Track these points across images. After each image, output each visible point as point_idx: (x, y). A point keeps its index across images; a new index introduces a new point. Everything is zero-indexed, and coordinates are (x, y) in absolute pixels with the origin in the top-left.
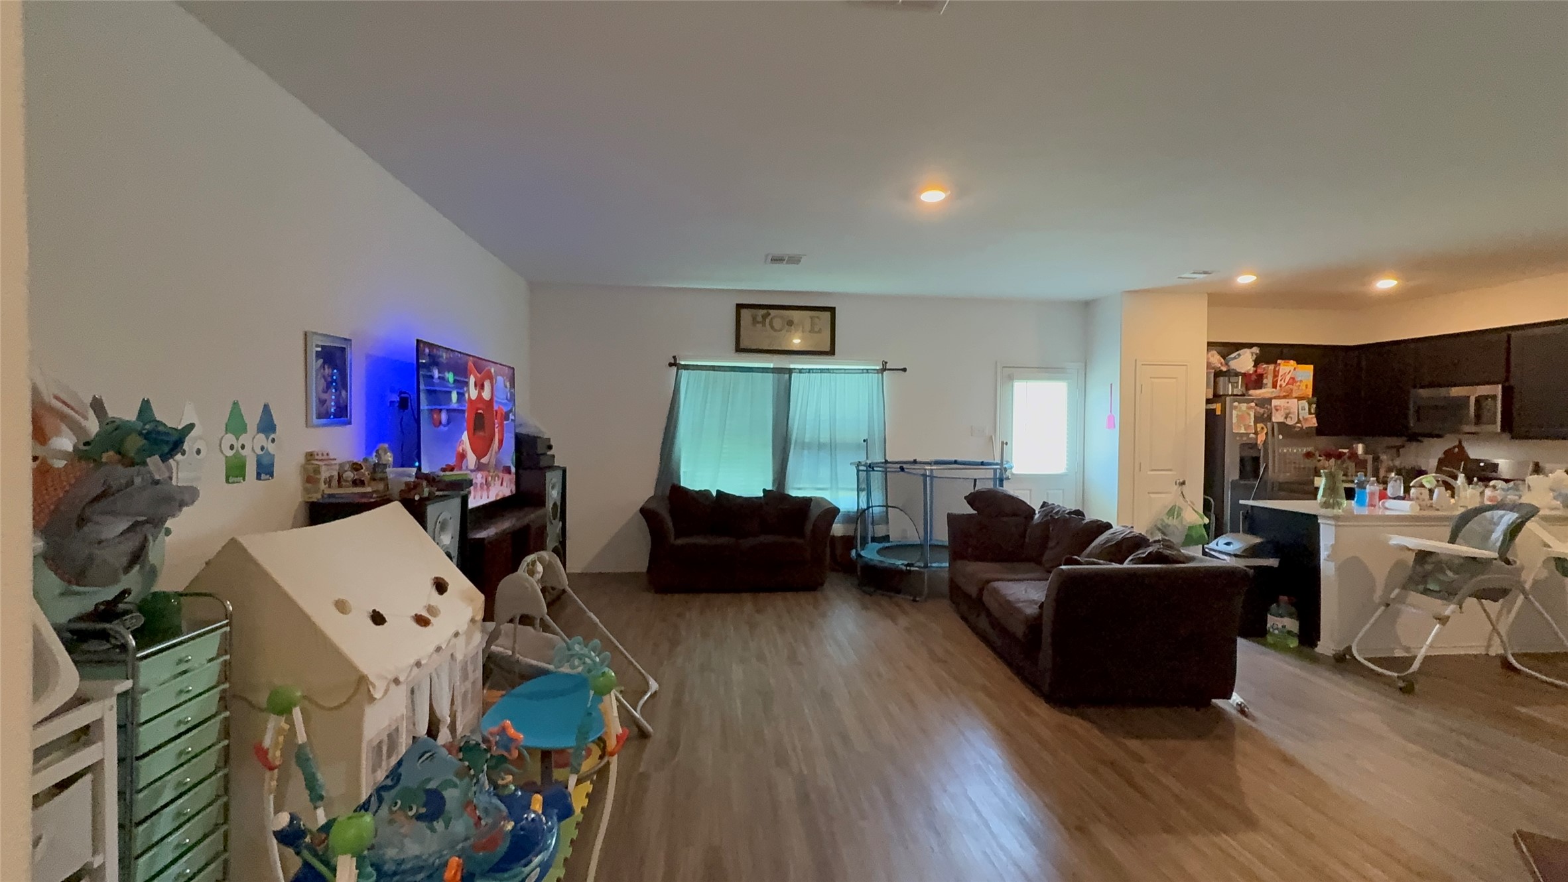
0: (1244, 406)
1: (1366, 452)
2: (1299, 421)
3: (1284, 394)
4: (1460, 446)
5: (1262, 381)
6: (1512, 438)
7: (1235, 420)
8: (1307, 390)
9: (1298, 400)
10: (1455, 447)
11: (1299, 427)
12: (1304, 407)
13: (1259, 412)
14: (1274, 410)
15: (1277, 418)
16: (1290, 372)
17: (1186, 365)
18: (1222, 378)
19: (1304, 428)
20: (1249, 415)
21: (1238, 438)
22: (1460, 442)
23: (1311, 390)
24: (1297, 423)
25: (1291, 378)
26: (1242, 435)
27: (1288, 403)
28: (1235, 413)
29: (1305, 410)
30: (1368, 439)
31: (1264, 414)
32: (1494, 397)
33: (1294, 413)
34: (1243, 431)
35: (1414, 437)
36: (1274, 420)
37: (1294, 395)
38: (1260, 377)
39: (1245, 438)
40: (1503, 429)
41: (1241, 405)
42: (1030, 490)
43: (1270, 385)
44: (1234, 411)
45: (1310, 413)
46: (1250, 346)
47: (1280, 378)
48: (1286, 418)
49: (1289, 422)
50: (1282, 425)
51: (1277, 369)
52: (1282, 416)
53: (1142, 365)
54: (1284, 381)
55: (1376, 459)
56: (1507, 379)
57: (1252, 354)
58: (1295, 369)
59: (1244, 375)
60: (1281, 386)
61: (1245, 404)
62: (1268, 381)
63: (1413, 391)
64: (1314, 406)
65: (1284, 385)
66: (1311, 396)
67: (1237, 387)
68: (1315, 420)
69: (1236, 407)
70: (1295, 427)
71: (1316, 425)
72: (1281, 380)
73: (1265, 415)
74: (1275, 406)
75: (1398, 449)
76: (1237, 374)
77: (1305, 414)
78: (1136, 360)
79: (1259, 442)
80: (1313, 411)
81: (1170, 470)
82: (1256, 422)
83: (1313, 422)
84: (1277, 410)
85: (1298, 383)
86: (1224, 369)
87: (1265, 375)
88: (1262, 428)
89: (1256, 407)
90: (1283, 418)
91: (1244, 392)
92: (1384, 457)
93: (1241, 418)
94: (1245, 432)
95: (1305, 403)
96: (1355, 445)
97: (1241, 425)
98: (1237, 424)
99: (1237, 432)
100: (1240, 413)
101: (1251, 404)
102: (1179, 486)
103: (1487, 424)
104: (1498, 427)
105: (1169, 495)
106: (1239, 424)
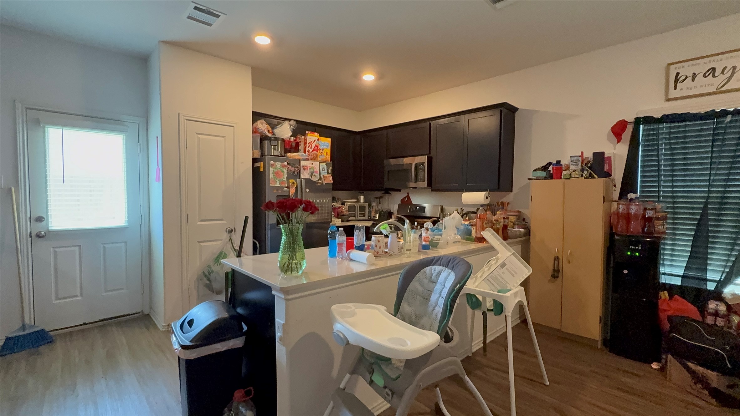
0: (278, 164)
1: (365, 201)
2: (320, 179)
3: (312, 157)
4: (408, 196)
5: (298, 148)
6: (432, 191)
7: (271, 176)
8: (327, 156)
9: (320, 163)
10: (405, 198)
11: (321, 183)
12: (324, 168)
13: (291, 170)
14: (302, 169)
15: (305, 175)
16: (315, 140)
17: (233, 126)
18: (267, 141)
19: (324, 184)
20: (283, 172)
21: (274, 191)
22: (408, 193)
23: (329, 156)
24: (318, 180)
25: (315, 146)
26: (277, 188)
27: (312, 164)
28: (271, 169)
29: (324, 170)
30: (365, 192)
31: (294, 172)
32: (423, 164)
33: (316, 172)
34: (278, 185)
35: (387, 191)
36: (302, 177)
37: (319, 159)
38: (297, 144)
39: (280, 191)
40: (430, 184)
41: (276, 163)
42: (80, 246)
43: (302, 150)
44: (270, 168)
45: (328, 173)
46: (289, 120)
47: (308, 145)
48: (311, 176)
49: (314, 179)
50: (308, 181)
51: (306, 138)
52: (308, 174)
53: (186, 120)
54: (311, 148)
55: (370, 205)
56: (430, 153)
57: (291, 125)
58: (318, 140)
59: (283, 140)
60: (309, 151)
61: (280, 163)
62: (301, 147)
63: (385, 161)
64: (331, 168)
65: (311, 150)
66: (330, 161)
67: (278, 150)
68: (331, 178)
69: (272, 165)
70: (318, 183)
71: (332, 182)
72: (308, 147)
73: (296, 173)
74: (303, 166)
75: (380, 198)
76: (277, 139)
77: (324, 173)
78: (179, 114)
79: (291, 195)
80: (330, 172)
81: (221, 220)
82: (288, 179)
83: (330, 179)
84: (304, 169)
85: (321, 151)
86: (270, 135)
87: (300, 143)
88: (293, 183)
89: (288, 166)
90: (309, 176)
91: (283, 155)
92: (373, 204)
93: (277, 174)
94: (279, 186)
95: (324, 165)
96: (359, 197)
97: (277, 180)
98: (274, 179)
99: (274, 186)
100: (276, 170)
101: (286, 163)
102: (229, 233)
103: (421, 182)
104: (425, 184)
105: (219, 242)
106: (275, 179)
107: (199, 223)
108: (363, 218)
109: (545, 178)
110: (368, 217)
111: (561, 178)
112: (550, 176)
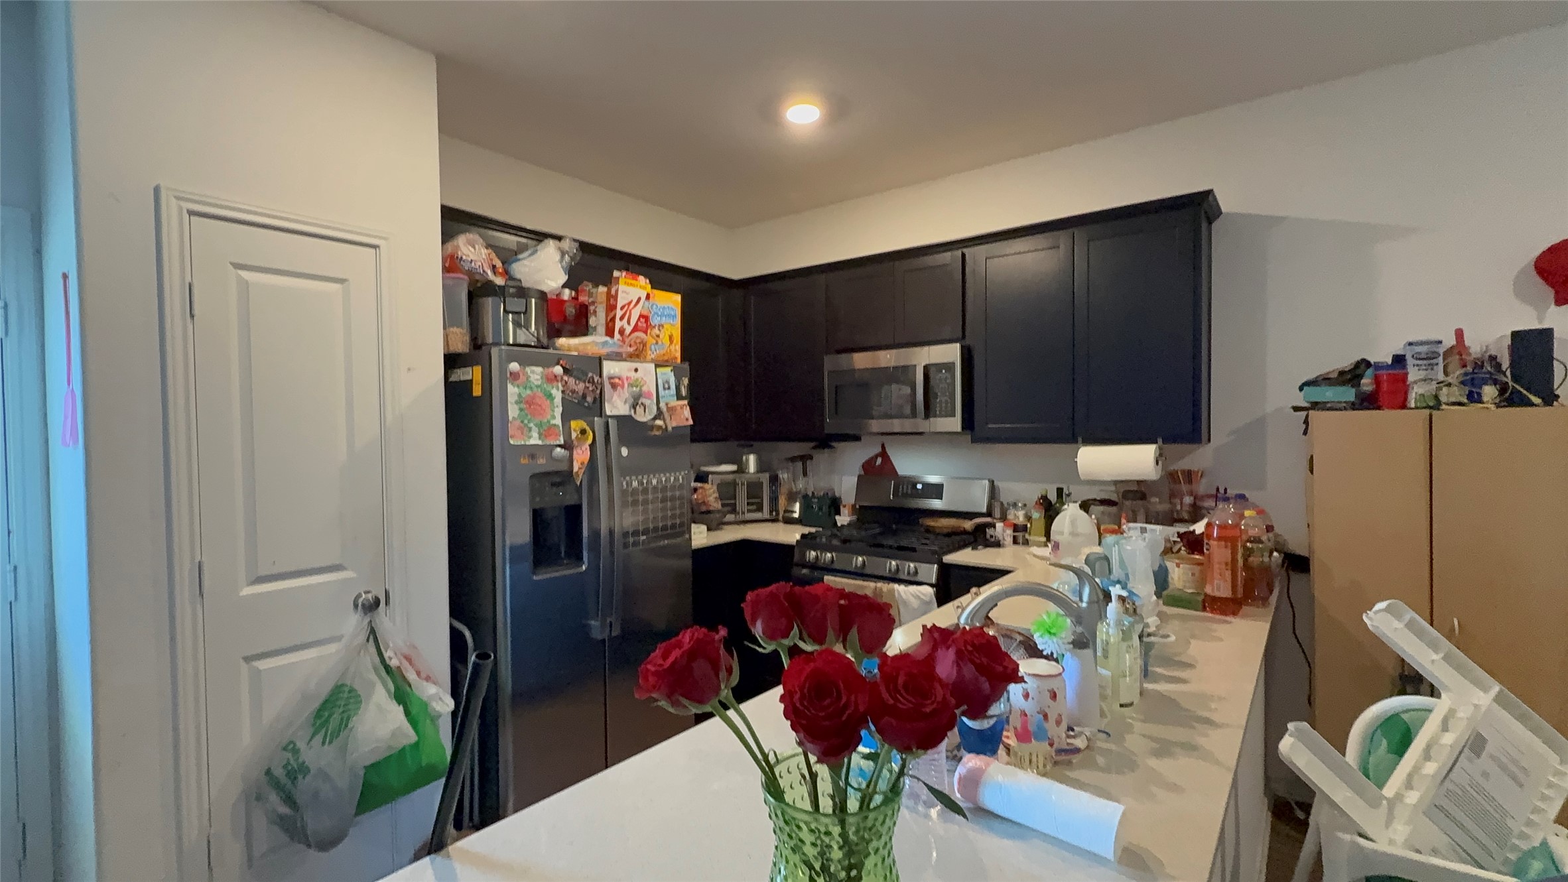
0: (535, 374)
1: (761, 468)
2: (659, 415)
3: (631, 350)
4: (884, 454)
5: (587, 322)
6: (974, 441)
7: (513, 411)
8: (672, 347)
9: (657, 366)
10: (876, 456)
11: (660, 427)
12: (668, 382)
13: (573, 392)
14: (607, 387)
15: (616, 405)
16: (639, 299)
17: (375, 247)
18: (490, 300)
19: (670, 429)
20: (550, 397)
21: (524, 461)
22: (883, 447)
23: (678, 347)
24: (655, 418)
25: (641, 316)
26: (533, 452)
27: (636, 370)
28: (512, 390)
29: (669, 388)
30: (756, 444)
31: (584, 396)
32: (949, 367)
33: (649, 395)
34: (535, 440)
35: (825, 442)
36: (609, 410)
37: (651, 355)
38: (583, 312)
39: (541, 461)
40: (968, 423)
41: (528, 369)
43: (602, 329)
44: (510, 386)
45: (679, 397)
46: (559, 238)
47: (619, 313)
48: (634, 407)
49: (642, 417)
50: (622, 420)
51: (613, 292)
52: (625, 402)
53: (191, 213)
54: (629, 323)
55: (774, 480)
56: (964, 337)
57: (563, 254)
58: (648, 297)
59: (542, 295)
60: (622, 332)
61: (539, 369)
62: (598, 320)
63: (830, 362)
64: (686, 381)
65: (628, 329)
66: (679, 361)
67: (527, 327)
68: (687, 412)
69: (515, 376)
70: (652, 428)
71: (691, 422)
72: (622, 318)
73: (589, 399)
74: (610, 378)
75: (805, 458)
76: (523, 292)
77: (669, 398)
78: (157, 190)
79: (576, 469)
80: (684, 392)
81: (338, 568)
82: (566, 418)
83: (684, 416)
84: (614, 386)
85: (656, 331)
86: (499, 281)
87: (592, 308)
88: (583, 432)
89: (566, 378)
90: (627, 406)
91: (545, 341)
92: (784, 476)
93: (529, 404)
94: (540, 443)
95: (667, 374)
96: (744, 458)
97: (531, 425)
98: (522, 422)
99: (523, 443)
100: (528, 392)
101: (558, 370)
102: (365, 614)
103: (941, 416)
104: (954, 424)
105: (332, 648)
106: (526, 422)
107: (247, 591)
108: (758, 515)
109: (1353, 406)
110: (771, 512)
111: (1404, 406)
112: (1368, 402)
